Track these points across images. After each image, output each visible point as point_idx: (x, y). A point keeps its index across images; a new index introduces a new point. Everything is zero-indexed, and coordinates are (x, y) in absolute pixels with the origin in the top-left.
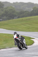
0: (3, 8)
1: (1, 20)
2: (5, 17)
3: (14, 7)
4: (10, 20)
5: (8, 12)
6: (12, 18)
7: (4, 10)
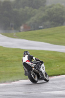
0: (44, 6)
1: (41, 27)
2: (48, 23)
3: (63, 4)
4: (56, 28)
5: (54, 13)
6: (60, 24)
7: (47, 10)
